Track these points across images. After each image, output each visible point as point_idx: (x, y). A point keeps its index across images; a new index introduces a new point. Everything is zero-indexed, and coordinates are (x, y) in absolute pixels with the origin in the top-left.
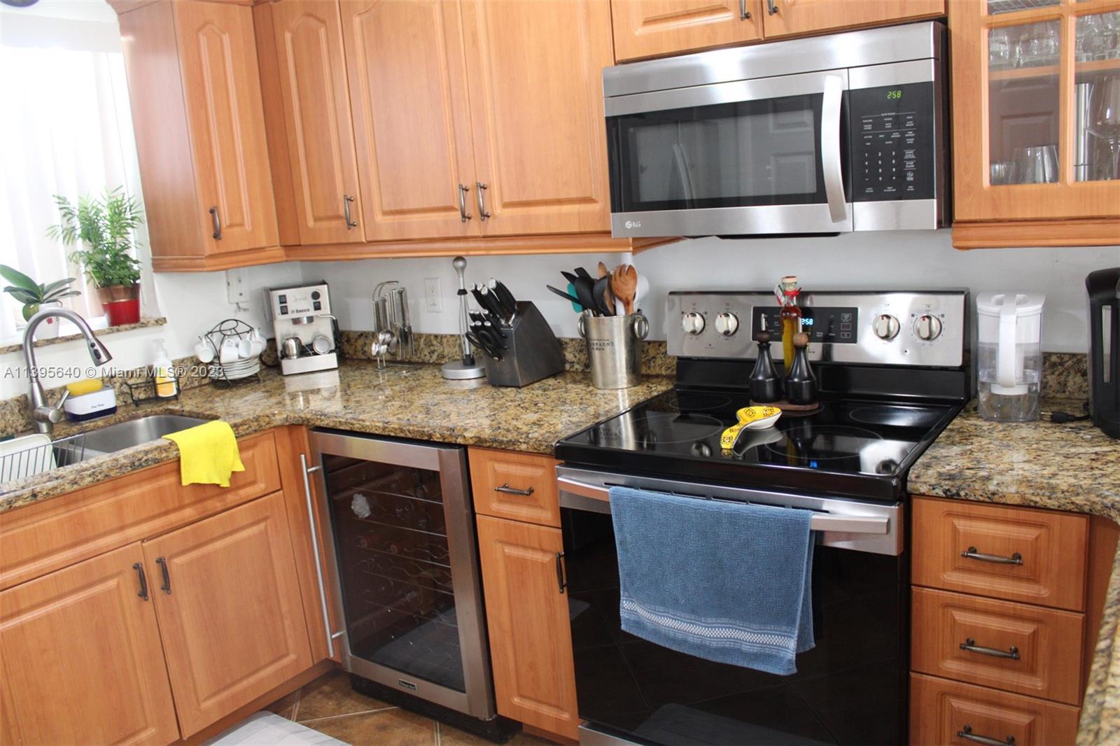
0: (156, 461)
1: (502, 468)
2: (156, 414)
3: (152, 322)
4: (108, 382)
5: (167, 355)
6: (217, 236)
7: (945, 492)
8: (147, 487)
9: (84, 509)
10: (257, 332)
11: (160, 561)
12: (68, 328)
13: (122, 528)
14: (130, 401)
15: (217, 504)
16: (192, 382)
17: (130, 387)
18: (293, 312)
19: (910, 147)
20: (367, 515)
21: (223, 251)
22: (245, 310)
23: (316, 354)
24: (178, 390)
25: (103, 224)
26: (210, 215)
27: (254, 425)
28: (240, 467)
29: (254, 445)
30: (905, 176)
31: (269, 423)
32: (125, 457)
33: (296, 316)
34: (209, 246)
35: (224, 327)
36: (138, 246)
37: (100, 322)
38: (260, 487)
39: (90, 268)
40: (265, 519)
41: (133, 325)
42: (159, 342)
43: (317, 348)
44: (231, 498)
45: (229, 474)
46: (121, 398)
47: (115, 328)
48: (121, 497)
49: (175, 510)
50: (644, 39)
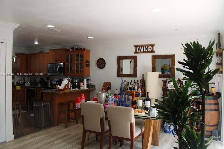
3: (15, 79)
10: (23, 81)
15: (18, 92)
18: (27, 79)
29: (22, 88)
35: (20, 80)
43: (28, 83)
45: (20, 90)
50: (51, 62)
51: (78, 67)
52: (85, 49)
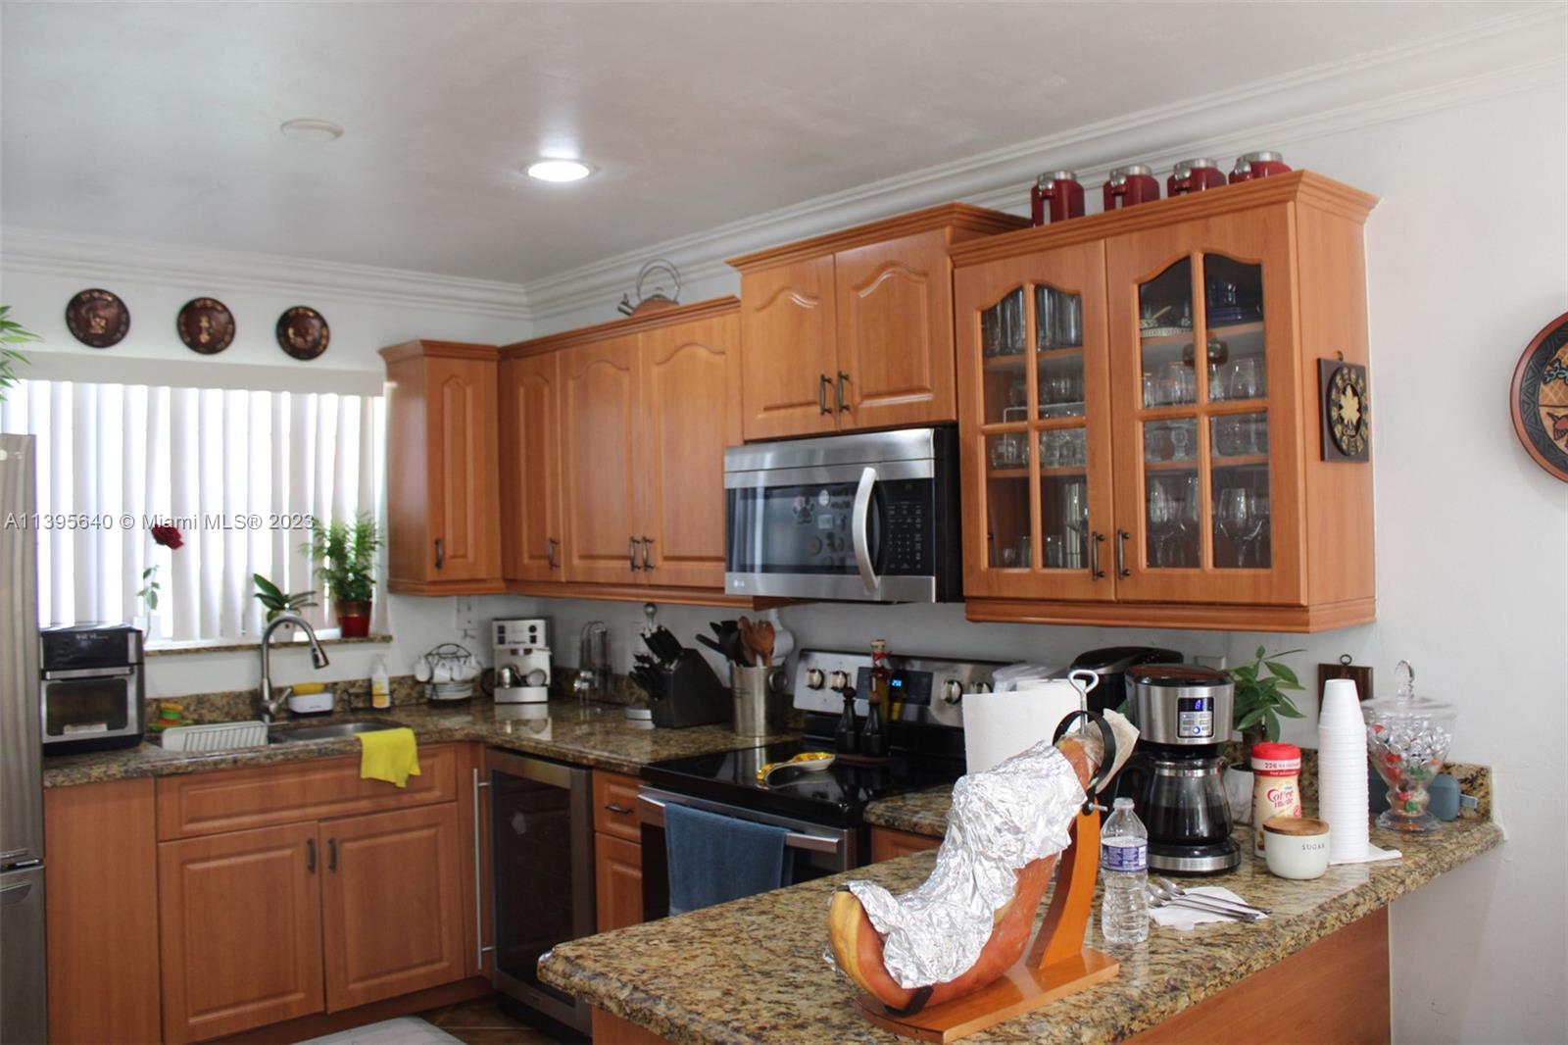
0: (341, 752)
1: (615, 789)
2: (366, 721)
3: (379, 638)
4: (329, 688)
5: (385, 670)
6: (439, 565)
7: (887, 821)
8: (329, 774)
9: (273, 783)
10: (473, 659)
11: (331, 842)
12: (300, 636)
13: (302, 806)
14: (347, 708)
15: (391, 802)
16: (410, 700)
17: (350, 695)
18: (510, 643)
19: (919, 531)
20: (523, 832)
21: (444, 578)
22: (473, 637)
23: (528, 686)
24: (392, 703)
25: (351, 543)
26: (434, 546)
27: (436, 737)
28: (416, 771)
29: (434, 755)
30: (915, 556)
31: (450, 736)
32: (315, 744)
33: (514, 646)
34: (430, 573)
35: (442, 650)
36: (377, 568)
37: (329, 632)
38: (436, 794)
39: (332, 583)
40: (436, 825)
41: (360, 639)
42: (380, 657)
43: (531, 680)
44: (406, 799)
45: (406, 776)
46: (340, 705)
47: (344, 639)
48: (307, 778)
49: (352, 800)
50: (762, 423)
51: (1179, 485)
52: (1300, 174)
